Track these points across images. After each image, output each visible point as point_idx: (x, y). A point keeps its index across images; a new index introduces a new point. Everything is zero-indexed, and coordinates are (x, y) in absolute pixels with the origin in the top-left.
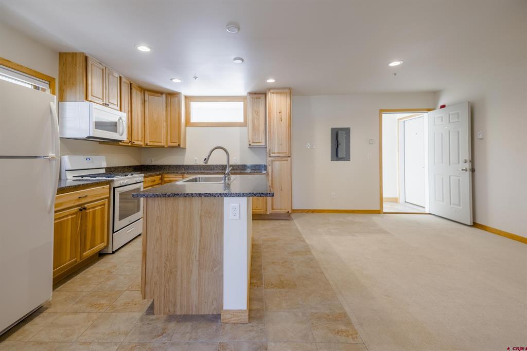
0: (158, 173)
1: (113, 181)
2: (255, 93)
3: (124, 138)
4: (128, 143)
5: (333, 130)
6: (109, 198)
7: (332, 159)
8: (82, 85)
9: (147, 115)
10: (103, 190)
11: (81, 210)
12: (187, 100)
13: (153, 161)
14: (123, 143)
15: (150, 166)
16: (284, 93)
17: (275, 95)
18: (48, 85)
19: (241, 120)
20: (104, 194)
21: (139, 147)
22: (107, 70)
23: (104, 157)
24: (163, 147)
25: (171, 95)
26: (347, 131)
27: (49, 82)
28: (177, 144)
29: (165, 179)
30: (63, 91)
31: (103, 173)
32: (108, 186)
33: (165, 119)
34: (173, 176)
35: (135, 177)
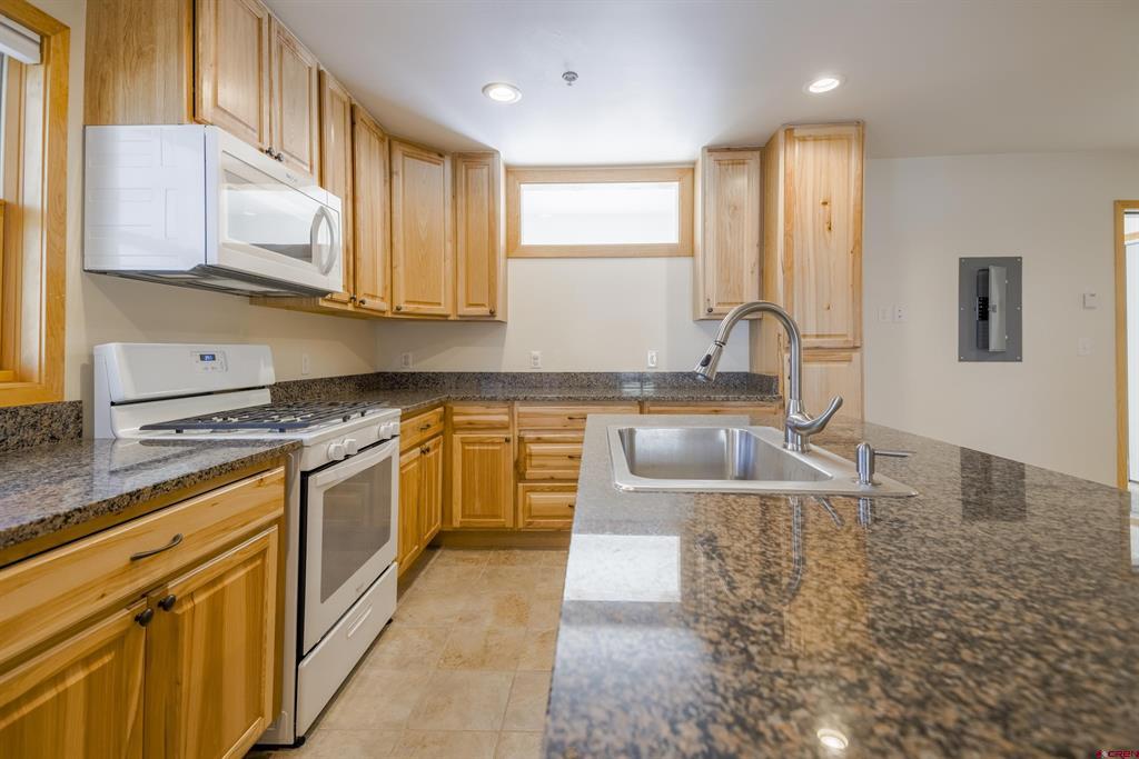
0: (436, 400)
1: (298, 447)
2: (729, 149)
3: (335, 282)
4: (346, 303)
5: (965, 263)
6: (281, 522)
7: (964, 356)
8: (173, 60)
9: (398, 215)
10: (262, 495)
11: (142, 620)
12: (511, 178)
13: (410, 361)
14: (331, 300)
15: (402, 375)
16: (840, 138)
17: (810, 145)
18: (37, 48)
19: (671, 236)
20: (263, 508)
21: (373, 319)
22: (274, 26)
23: (266, 349)
24: (444, 318)
25: (466, 159)
26: (1013, 266)
27: (42, 38)
28: (484, 311)
29: (456, 419)
30: (103, 81)
31: (264, 407)
32: (282, 469)
33: (449, 232)
34: (482, 410)
35: (376, 422)
